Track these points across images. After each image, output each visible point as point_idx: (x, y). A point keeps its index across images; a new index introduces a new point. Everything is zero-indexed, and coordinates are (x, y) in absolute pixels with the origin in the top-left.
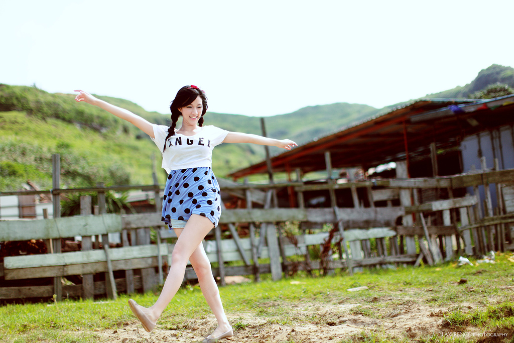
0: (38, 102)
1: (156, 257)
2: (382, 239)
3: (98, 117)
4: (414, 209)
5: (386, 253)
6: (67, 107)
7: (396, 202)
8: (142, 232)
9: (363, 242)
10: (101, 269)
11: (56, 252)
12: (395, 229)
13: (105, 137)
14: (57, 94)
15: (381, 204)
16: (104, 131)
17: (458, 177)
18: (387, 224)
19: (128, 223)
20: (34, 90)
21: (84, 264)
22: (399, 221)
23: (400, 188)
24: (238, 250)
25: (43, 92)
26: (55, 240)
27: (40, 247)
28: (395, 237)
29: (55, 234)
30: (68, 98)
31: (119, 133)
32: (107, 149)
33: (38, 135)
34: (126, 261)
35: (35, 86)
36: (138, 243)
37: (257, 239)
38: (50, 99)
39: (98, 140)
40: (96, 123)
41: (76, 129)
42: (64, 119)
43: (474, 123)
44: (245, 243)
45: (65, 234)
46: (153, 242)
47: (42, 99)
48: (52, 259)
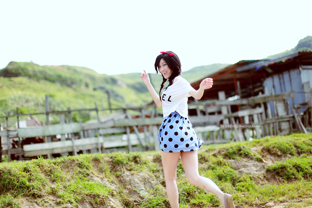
0: (34, 71)
1: (97, 144)
2: (212, 132)
3: (70, 79)
4: (229, 116)
5: (215, 138)
6: (51, 73)
7: (220, 113)
8: (90, 132)
9: (203, 133)
10: (70, 150)
11: (48, 142)
12: (219, 126)
13: (75, 90)
14: (45, 66)
15: (212, 114)
16: (74, 86)
17: (252, 99)
18: (215, 124)
19: (83, 127)
20: (31, 64)
21: (62, 148)
22: (221, 122)
23: (221, 106)
24: (139, 139)
25: (37, 65)
26: (48, 136)
27: (40, 141)
28: (220, 130)
29: (47, 134)
30: (51, 68)
31: (83, 87)
32: (76, 97)
33: (35, 90)
34: (83, 146)
35: (32, 62)
36: (88, 137)
37: (148, 134)
38: (41, 69)
39: (71, 92)
40: (69, 82)
41: (57, 86)
42: (50, 81)
43: (270, 71)
44: (142, 135)
45: (53, 133)
46: (96, 136)
47: (37, 69)
48: (46, 146)
